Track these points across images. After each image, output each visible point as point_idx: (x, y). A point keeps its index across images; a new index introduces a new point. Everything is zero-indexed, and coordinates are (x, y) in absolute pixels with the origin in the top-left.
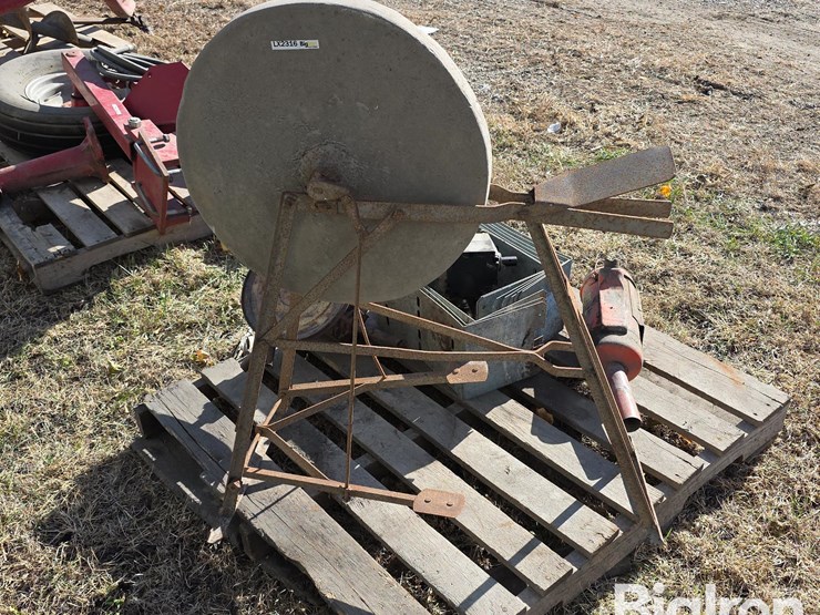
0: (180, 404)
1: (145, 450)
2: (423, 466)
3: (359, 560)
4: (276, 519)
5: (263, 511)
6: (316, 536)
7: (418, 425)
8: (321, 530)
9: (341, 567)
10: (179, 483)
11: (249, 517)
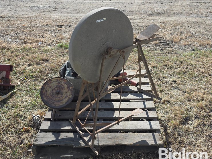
0: (45, 138)
1: (41, 157)
2: (114, 113)
3: (127, 135)
4: (103, 141)
5: (98, 142)
6: (114, 137)
7: (102, 108)
8: (113, 136)
9: (126, 138)
10: (61, 156)
11: (97, 145)
